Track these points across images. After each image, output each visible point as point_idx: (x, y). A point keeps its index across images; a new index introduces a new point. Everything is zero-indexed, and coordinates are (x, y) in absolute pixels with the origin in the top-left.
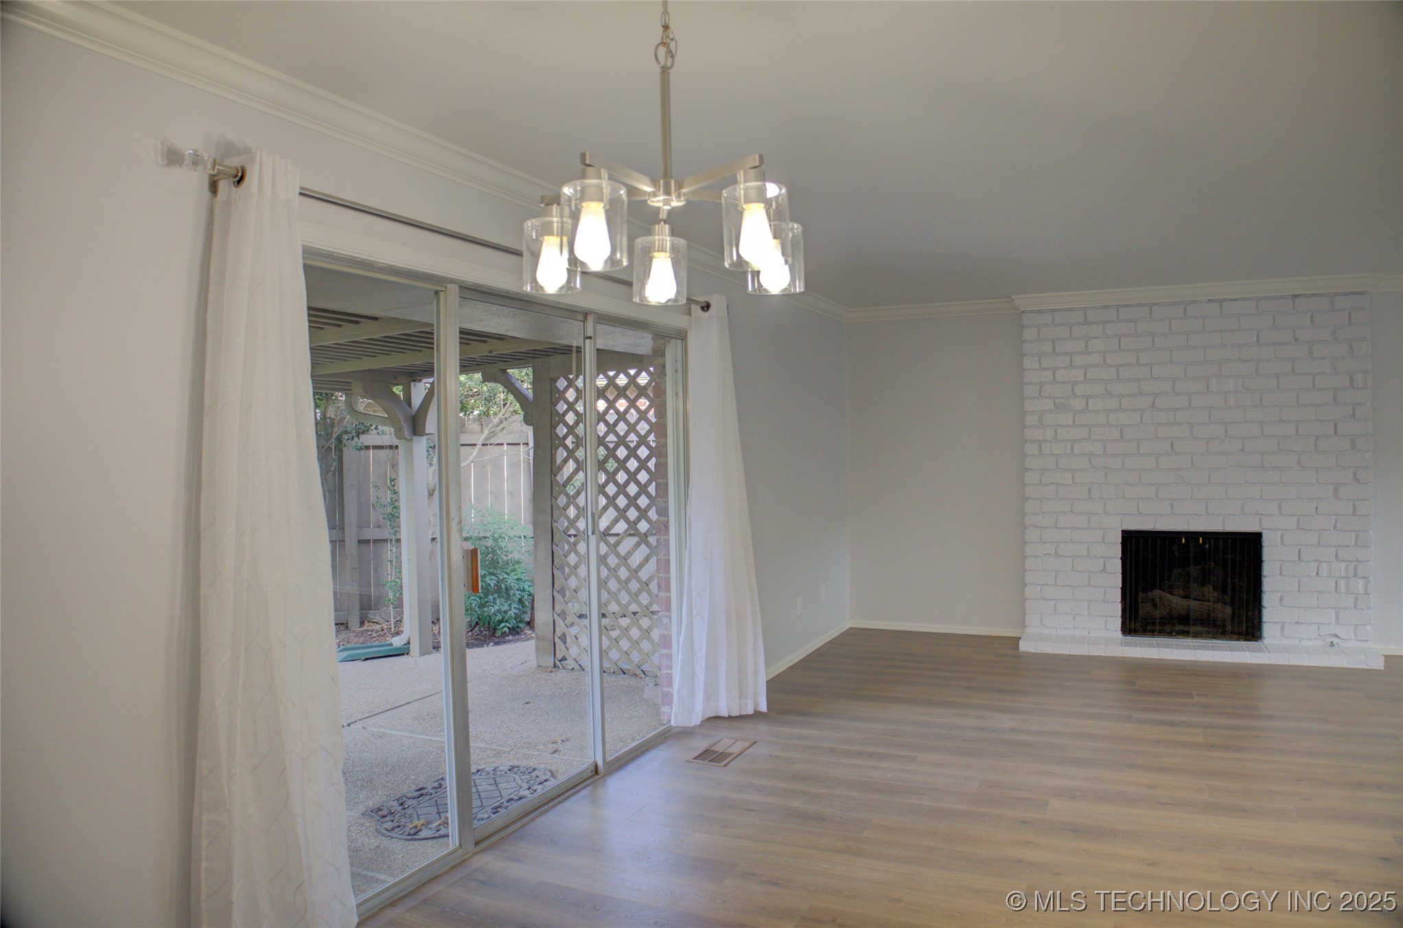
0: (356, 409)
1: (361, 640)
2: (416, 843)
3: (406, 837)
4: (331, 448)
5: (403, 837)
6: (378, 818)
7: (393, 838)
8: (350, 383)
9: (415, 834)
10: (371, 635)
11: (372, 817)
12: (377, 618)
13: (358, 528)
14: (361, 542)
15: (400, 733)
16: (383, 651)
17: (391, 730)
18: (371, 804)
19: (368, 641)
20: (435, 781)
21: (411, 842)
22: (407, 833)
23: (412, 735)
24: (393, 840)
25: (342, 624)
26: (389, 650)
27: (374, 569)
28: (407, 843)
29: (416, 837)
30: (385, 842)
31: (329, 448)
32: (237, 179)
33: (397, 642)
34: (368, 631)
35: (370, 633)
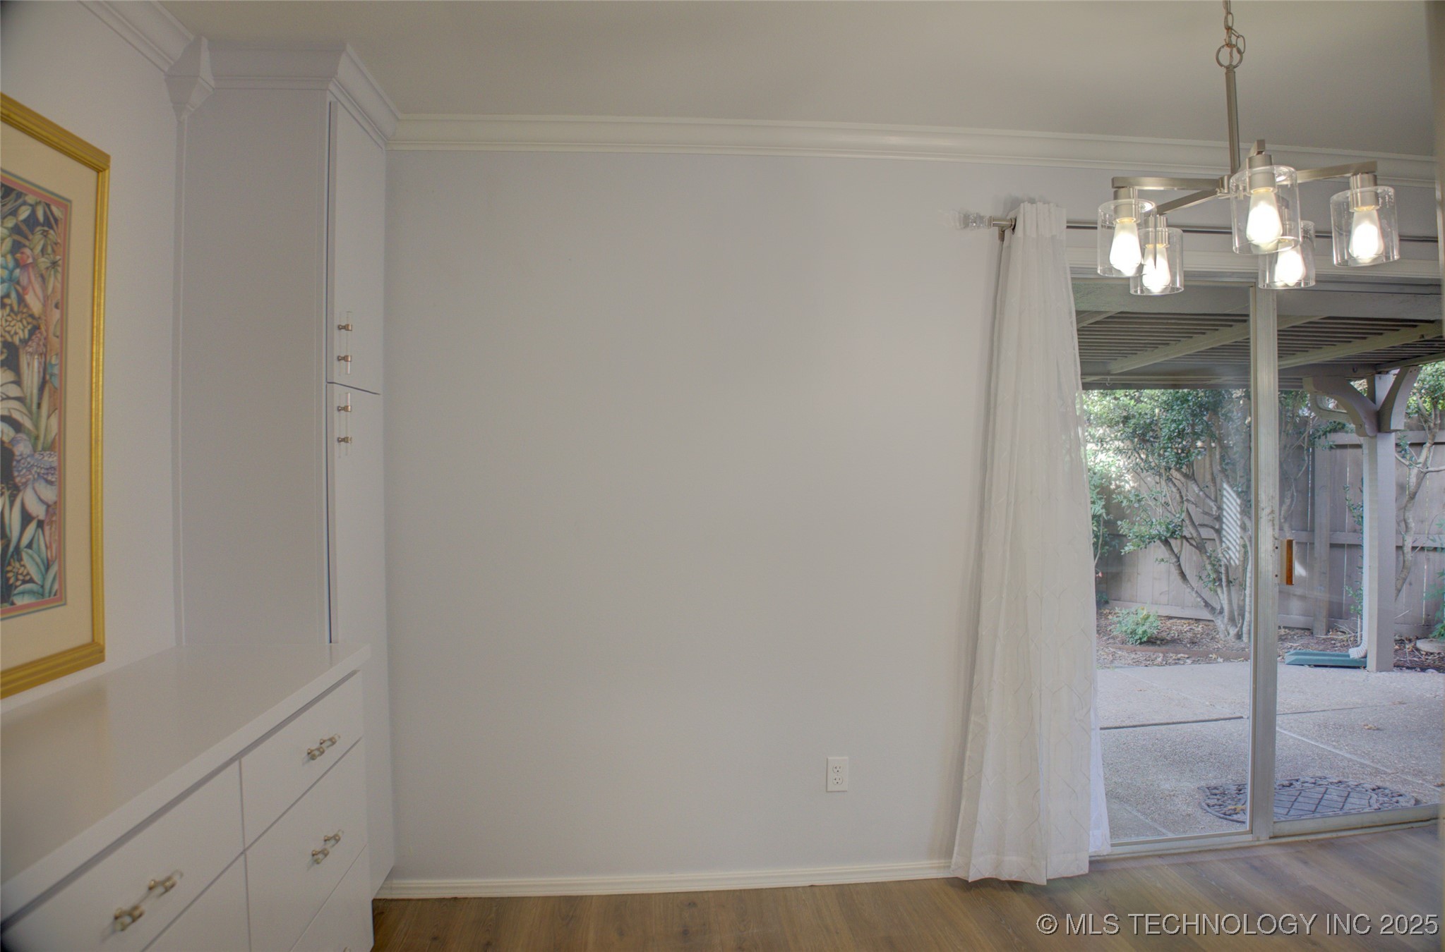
0: (1321, 405)
1: (1321, 647)
2: (1225, 822)
3: (1222, 816)
4: (1303, 448)
5: (1217, 814)
6: (1209, 794)
7: (1208, 812)
8: (1301, 379)
9: (1230, 815)
10: (1335, 644)
11: (1204, 792)
12: (1344, 628)
13: (1331, 531)
14: (1333, 546)
15: (1289, 734)
16: (1338, 660)
17: (1285, 730)
18: (1213, 783)
19: (1328, 649)
20: (1287, 780)
21: (1221, 820)
22: (1223, 812)
23: (1303, 739)
24: (1207, 814)
25: (1309, 629)
26: (1343, 661)
27: (1347, 575)
28: (1217, 819)
29: (1228, 817)
30: (1199, 813)
31: (1300, 447)
32: (1012, 227)
33: (1355, 653)
34: (1333, 639)
35: (1333, 642)
